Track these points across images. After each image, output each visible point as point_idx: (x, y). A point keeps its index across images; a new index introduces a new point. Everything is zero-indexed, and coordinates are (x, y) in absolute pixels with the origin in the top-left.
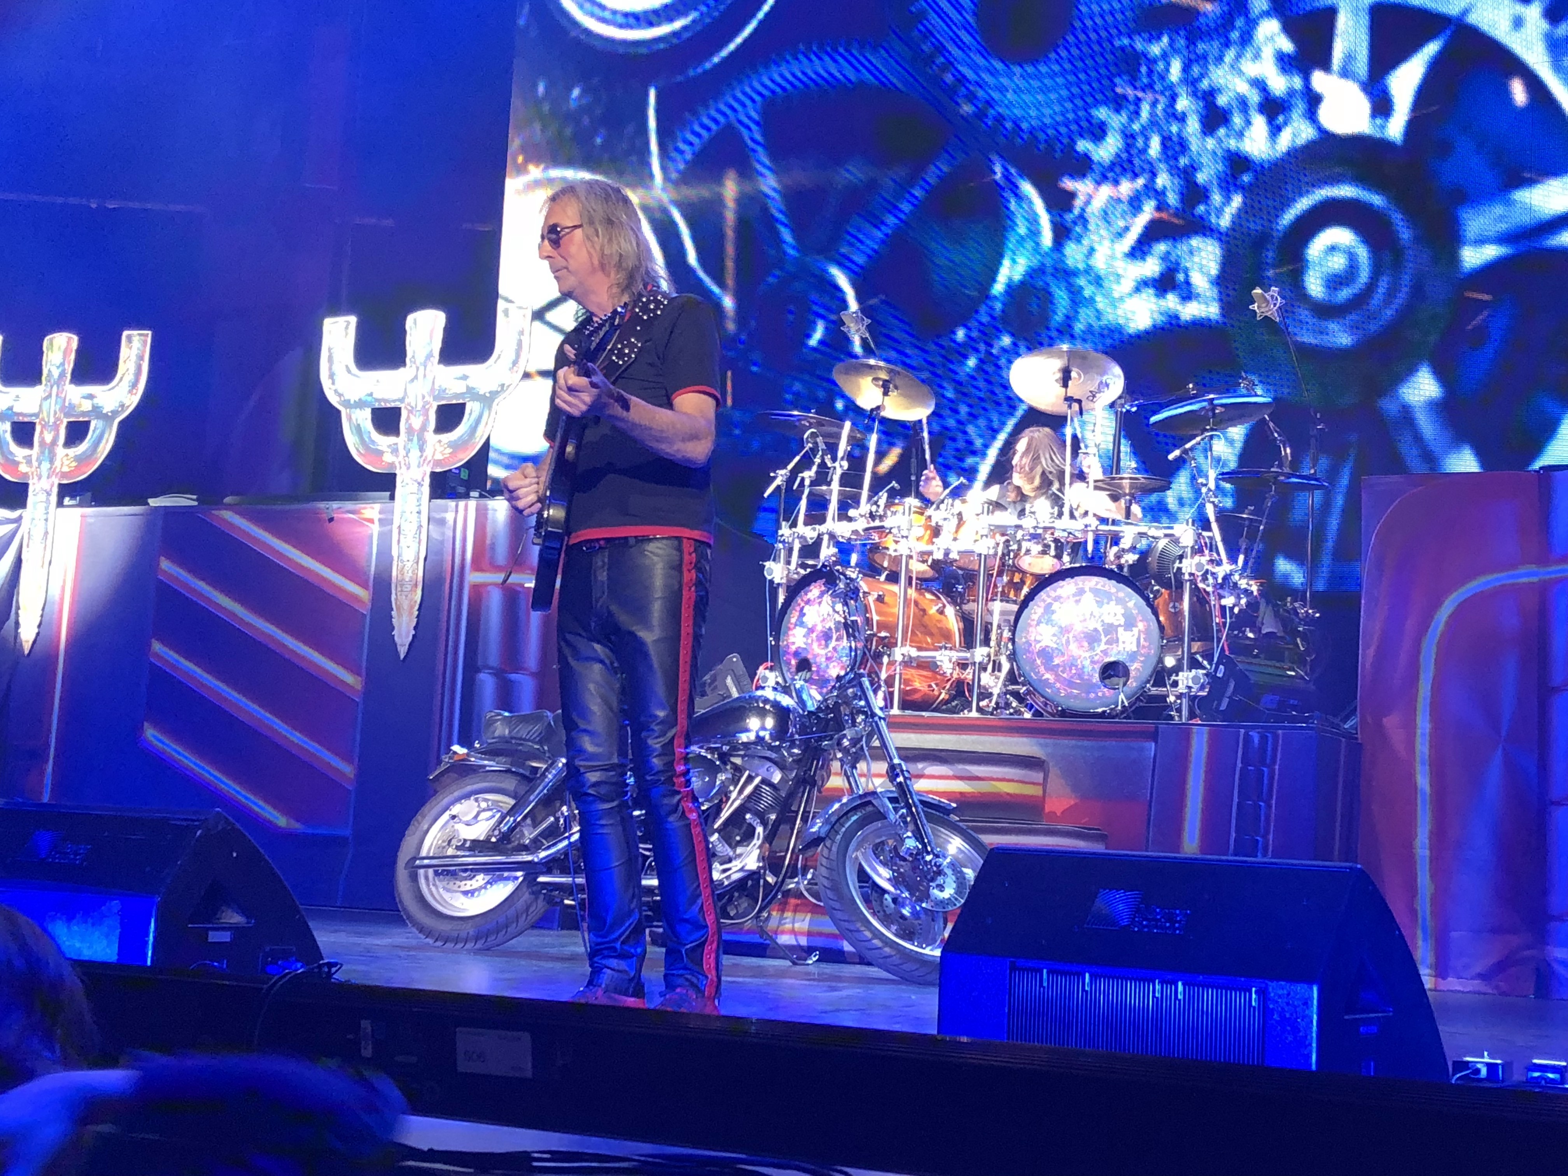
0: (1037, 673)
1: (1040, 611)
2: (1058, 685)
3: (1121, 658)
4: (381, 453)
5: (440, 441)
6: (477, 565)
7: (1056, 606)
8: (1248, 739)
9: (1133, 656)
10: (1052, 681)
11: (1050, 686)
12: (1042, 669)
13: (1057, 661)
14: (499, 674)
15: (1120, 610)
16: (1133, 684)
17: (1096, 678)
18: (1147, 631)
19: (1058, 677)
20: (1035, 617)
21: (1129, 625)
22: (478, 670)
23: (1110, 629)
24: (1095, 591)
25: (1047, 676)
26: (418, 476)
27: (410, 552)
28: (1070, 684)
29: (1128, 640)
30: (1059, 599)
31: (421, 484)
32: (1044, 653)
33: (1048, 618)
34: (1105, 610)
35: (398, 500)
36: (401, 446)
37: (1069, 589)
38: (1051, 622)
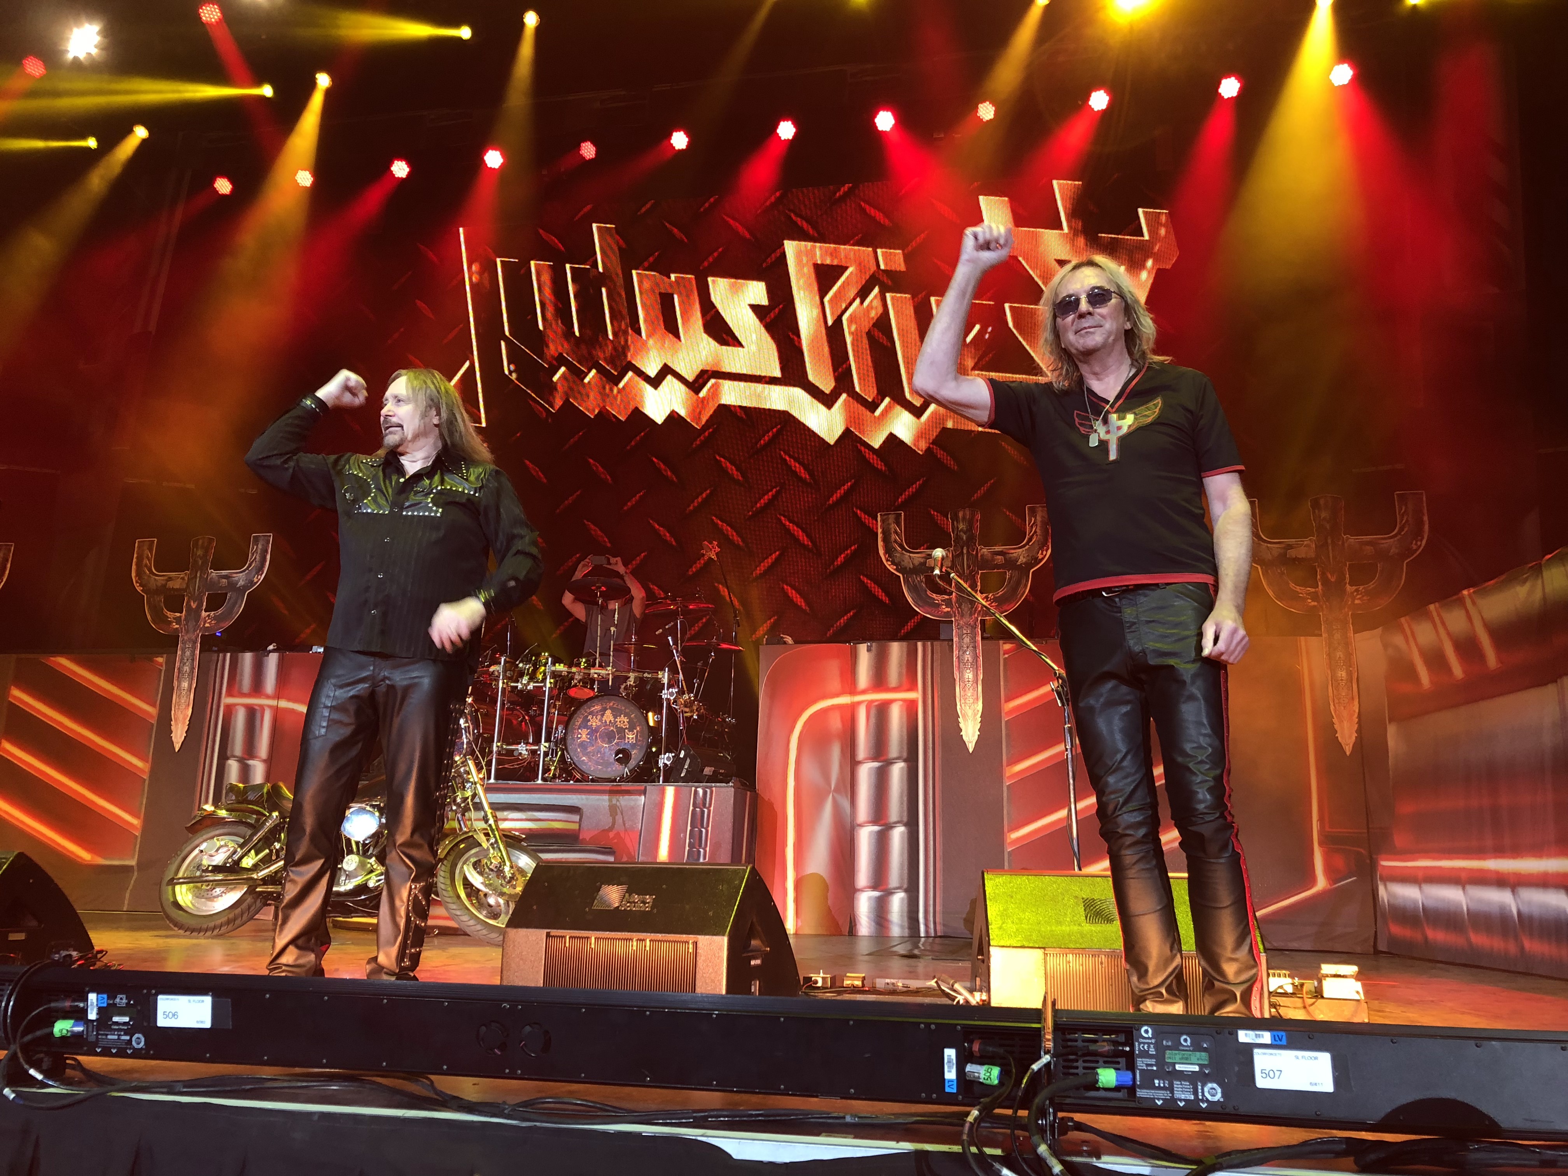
1: (580, 720)
2: (590, 763)
3: (627, 747)
4: (169, 622)
5: (209, 616)
6: (230, 694)
7: (590, 717)
8: (697, 793)
9: (633, 746)
10: (586, 761)
11: (585, 764)
12: (581, 754)
13: (589, 750)
14: (242, 761)
15: (626, 720)
16: (632, 763)
17: (612, 759)
18: (642, 731)
19: (590, 759)
20: (578, 724)
21: (631, 729)
22: (228, 759)
23: (621, 731)
24: (612, 709)
25: (584, 758)
26: (193, 638)
27: (185, 685)
28: (598, 763)
29: (631, 737)
30: (591, 713)
31: (195, 642)
32: (583, 745)
33: (585, 724)
34: (618, 720)
35: (179, 652)
36: (183, 618)
37: (597, 708)
38: (586, 727)
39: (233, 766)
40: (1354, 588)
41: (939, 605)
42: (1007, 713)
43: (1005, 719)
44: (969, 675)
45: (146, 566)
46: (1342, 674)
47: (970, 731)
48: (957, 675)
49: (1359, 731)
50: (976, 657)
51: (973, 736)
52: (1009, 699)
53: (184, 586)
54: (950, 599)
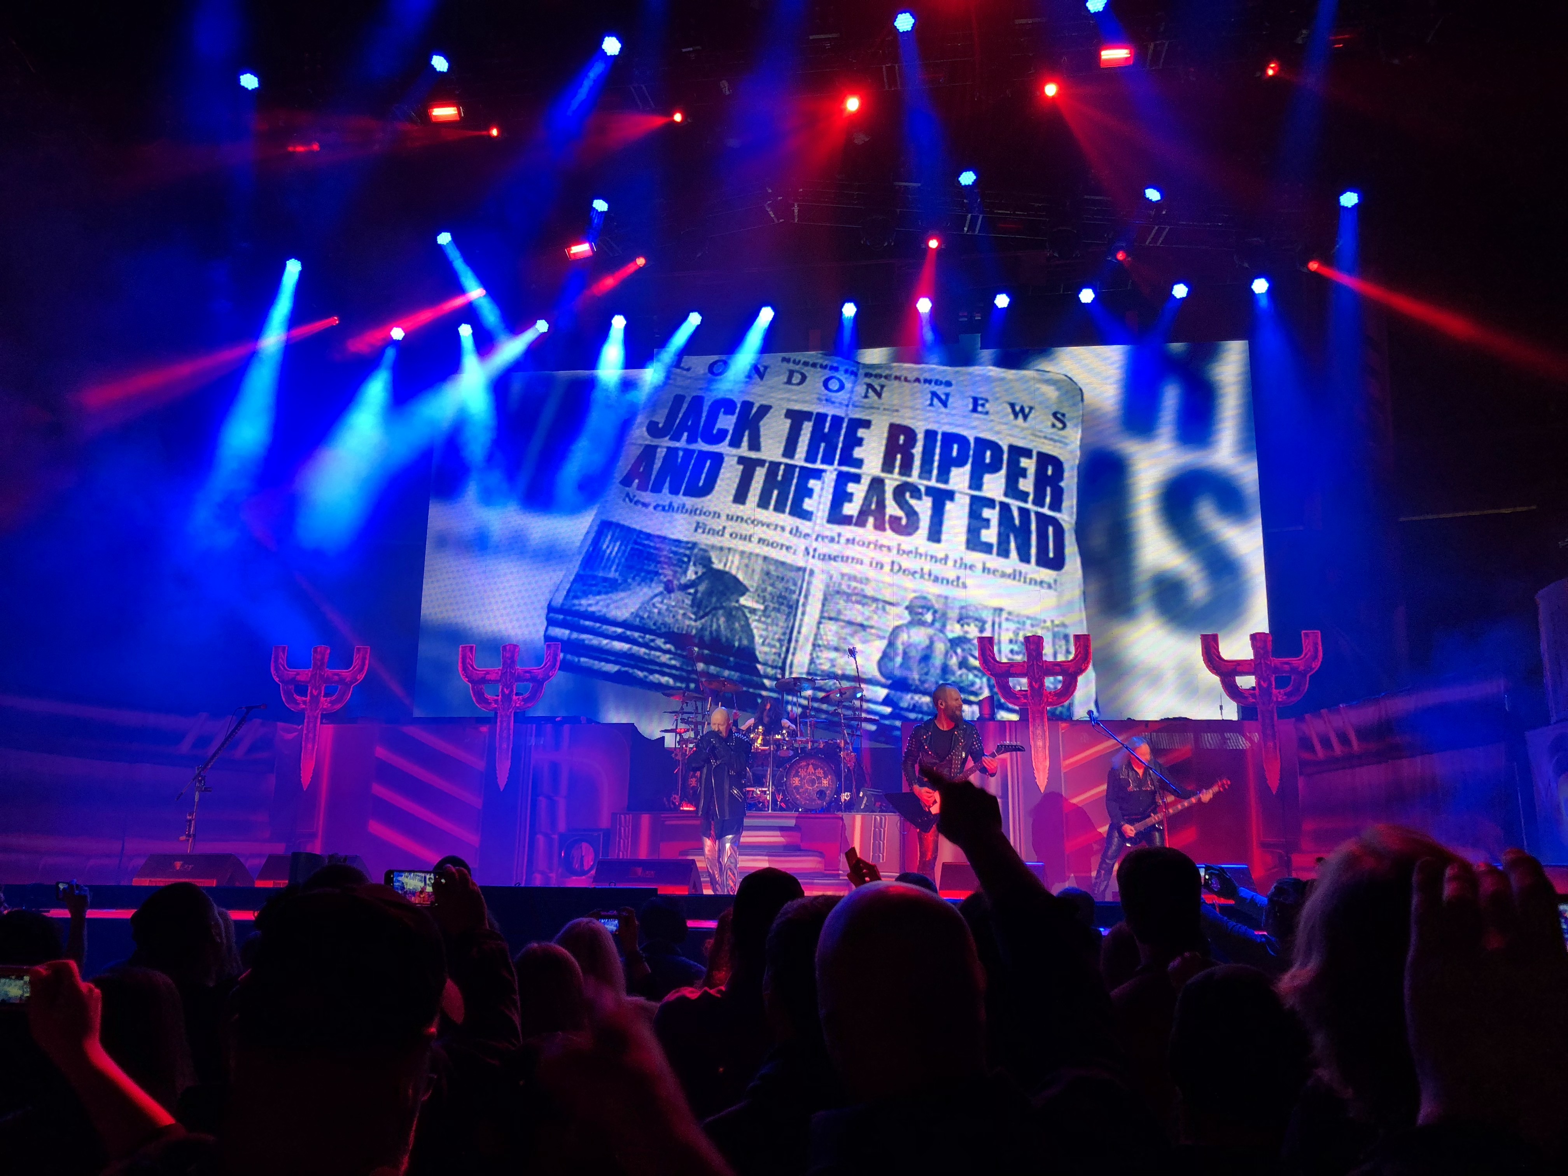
0: (794, 795)
1: (794, 772)
2: (802, 800)
3: (824, 789)
4: (491, 703)
5: (518, 699)
6: (537, 752)
7: (800, 770)
8: (875, 819)
9: (827, 788)
11: (799, 800)
12: (796, 793)
13: (800, 791)
15: (822, 772)
16: (827, 799)
17: (815, 796)
18: (832, 779)
19: (801, 797)
20: (792, 774)
21: (825, 778)
22: (538, 796)
23: (819, 778)
24: (812, 764)
25: (798, 796)
26: (508, 714)
27: (505, 746)
28: (806, 799)
29: (825, 782)
30: (801, 767)
31: (510, 717)
32: (796, 788)
33: (797, 775)
34: (817, 771)
35: (498, 724)
36: (500, 700)
37: (804, 763)
38: (798, 776)
39: (543, 802)
40: (1278, 691)
41: (1019, 698)
42: (1065, 768)
43: (1063, 771)
44: (1040, 743)
45: (469, 663)
46: (1271, 744)
47: (1041, 777)
48: (1032, 743)
49: (1281, 780)
50: (1044, 732)
51: (1044, 781)
52: (1065, 759)
53: (499, 678)
54: (1027, 694)
